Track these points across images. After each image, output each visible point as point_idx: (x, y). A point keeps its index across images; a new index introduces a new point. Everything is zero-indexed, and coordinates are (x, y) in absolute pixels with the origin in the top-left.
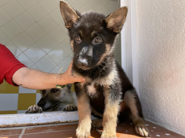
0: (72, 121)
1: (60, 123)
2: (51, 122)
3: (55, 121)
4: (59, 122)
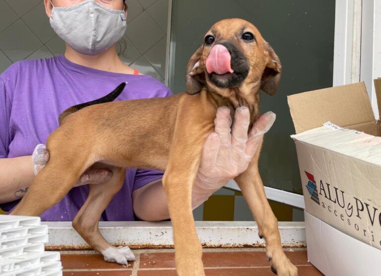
0: (231, 246)
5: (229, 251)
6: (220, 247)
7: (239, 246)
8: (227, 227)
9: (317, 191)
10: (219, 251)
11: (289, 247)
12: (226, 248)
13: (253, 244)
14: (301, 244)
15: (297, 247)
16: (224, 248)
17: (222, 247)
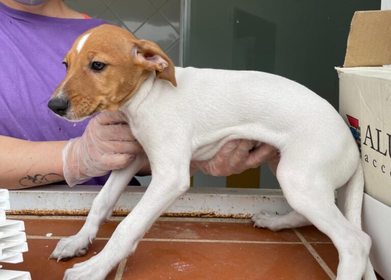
0: (244, 216)
1: (216, 217)
2: (193, 213)
3: (204, 213)
4: (213, 214)
5: (242, 222)
6: (231, 217)
10: (230, 222)
12: (239, 218)
16: (236, 218)
17: (233, 218)
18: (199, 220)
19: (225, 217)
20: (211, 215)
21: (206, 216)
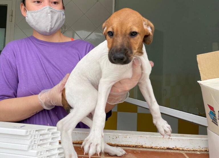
0: (159, 148)
1: (143, 148)
2: (132, 145)
3: (137, 145)
4: (142, 146)
5: (157, 151)
6: (152, 148)
7: (164, 148)
8: (156, 136)
9: (216, 117)
10: (151, 150)
11: (197, 151)
12: (156, 149)
13: (173, 148)
14: (205, 149)
15: (202, 151)
16: (154, 149)
17: (153, 148)
18: (134, 149)
19: (148, 148)
20: (141, 146)
21: (138, 147)
